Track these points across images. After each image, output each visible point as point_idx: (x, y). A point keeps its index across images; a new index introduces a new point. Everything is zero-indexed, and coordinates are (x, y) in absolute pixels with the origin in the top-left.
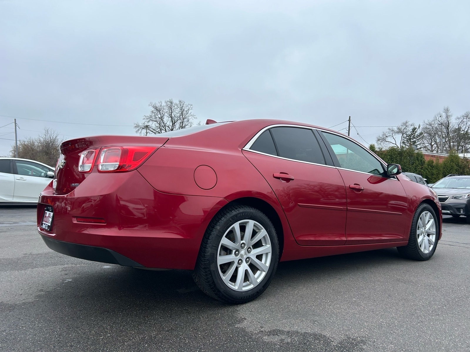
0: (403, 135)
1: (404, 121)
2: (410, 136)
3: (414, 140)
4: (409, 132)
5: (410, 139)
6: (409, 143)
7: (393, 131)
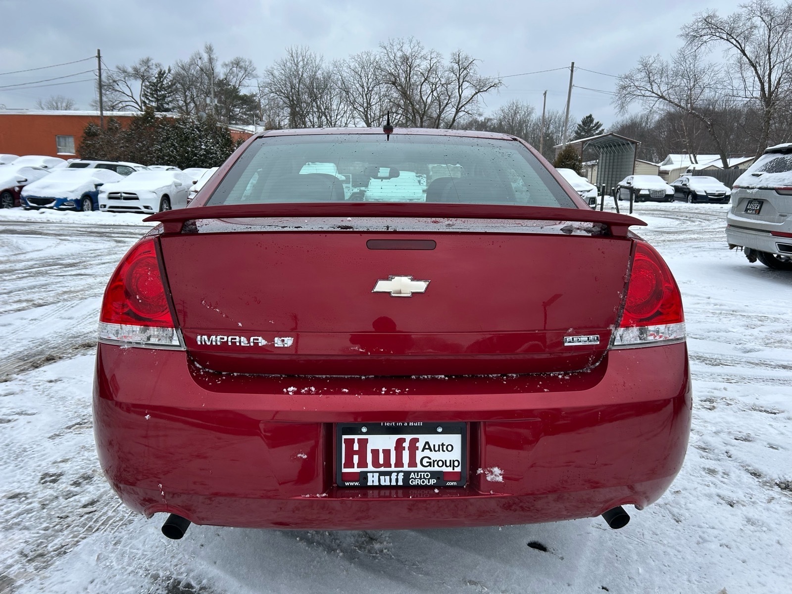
0: (143, 81)
1: (145, 58)
2: (154, 85)
3: (163, 92)
4: (154, 78)
5: (156, 90)
6: (155, 98)
7: (126, 72)
